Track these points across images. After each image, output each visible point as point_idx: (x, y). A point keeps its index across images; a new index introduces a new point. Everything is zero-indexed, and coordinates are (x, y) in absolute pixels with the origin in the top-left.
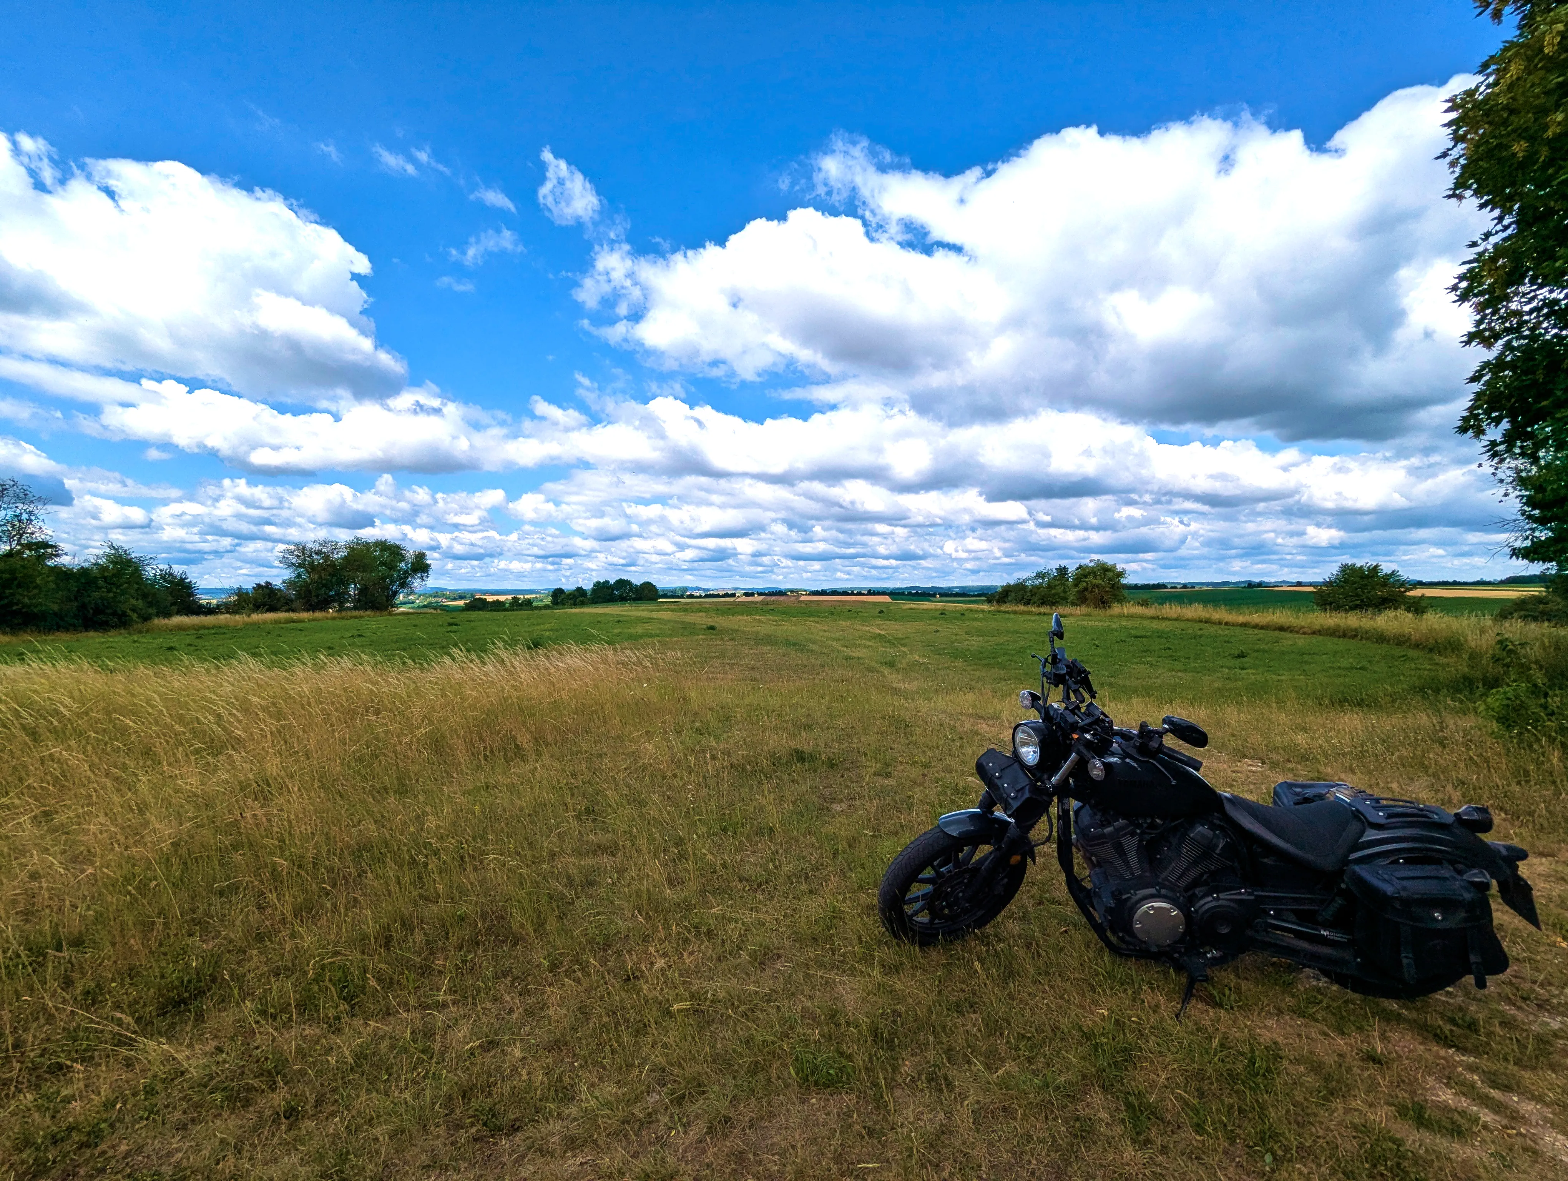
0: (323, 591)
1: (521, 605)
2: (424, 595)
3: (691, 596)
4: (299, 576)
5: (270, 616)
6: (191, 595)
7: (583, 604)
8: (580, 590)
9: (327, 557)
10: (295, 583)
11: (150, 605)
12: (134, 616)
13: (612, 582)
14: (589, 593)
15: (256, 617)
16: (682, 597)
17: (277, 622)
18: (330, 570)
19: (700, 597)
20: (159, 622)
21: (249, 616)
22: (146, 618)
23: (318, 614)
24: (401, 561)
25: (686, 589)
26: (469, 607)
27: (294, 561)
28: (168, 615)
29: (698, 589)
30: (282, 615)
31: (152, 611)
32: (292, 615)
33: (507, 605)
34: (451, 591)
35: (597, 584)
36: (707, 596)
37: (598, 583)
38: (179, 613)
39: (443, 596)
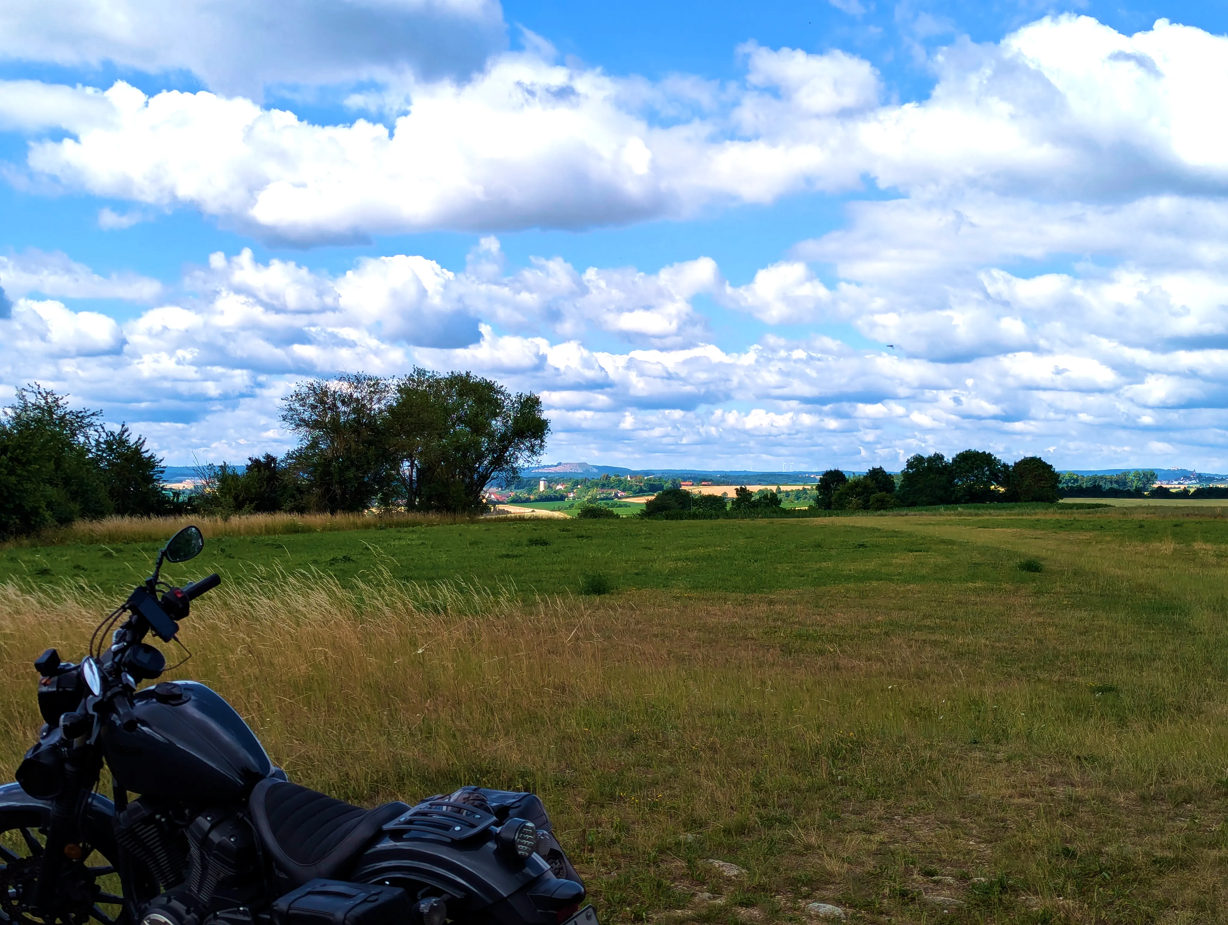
0: (350, 474)
1: (755, 505)
2: (584, 482)
3: (1163, 493)
4: (314, 444)
5: (261, 519)
6: (149, 480)
7: (882, 506)
8: (877, 474)
9: (359, 408)
10: (308, 457)
11: (74, 496)
12: (48, 514)
13: (949, 458)
14: (898, 482)
15: (237, 521)
16: (1138, 493)
17: (269, 530)
18: (366, 434)
19: (1184, 494)
20: (82, 526)
21: (226, 519)
22: (65, 520)
23: (340, 518)
24: (495, 415)
25: (1150, 476)
26: (652, 510)
27: (306, 416)
28: (98, 514)
29: (1186, 475)
30: (281, 518)
31: (76, 507)
32: (296, 519)
33: (729, 507)
34: (634, 474)
35: (917, 462)
36: (1200, 494)
37: (919, 459)
38: (121, 511)
39: (620, 484)
